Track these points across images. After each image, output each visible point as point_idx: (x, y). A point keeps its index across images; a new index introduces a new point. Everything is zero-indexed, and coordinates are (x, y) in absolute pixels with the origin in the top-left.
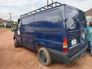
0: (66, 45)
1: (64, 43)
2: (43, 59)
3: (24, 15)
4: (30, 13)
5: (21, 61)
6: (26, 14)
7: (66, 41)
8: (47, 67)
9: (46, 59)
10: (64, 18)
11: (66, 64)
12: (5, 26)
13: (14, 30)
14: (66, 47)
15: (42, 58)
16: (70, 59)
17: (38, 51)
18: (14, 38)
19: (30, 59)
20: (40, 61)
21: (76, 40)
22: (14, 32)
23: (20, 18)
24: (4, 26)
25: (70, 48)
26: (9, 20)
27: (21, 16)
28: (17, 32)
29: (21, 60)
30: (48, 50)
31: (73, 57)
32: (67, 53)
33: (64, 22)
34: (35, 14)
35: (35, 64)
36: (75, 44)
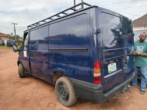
0: (99, 72)
1: (95, 69)
2: (64, 96)
3: (33, 25)
4: (43, 21)
5: (28, 100)
6: (37, 23)
7: (98, 65)
8: (70, 108)
9: (68, 95)
10: (95, 28)
11: (99, 103)
12: (6, 43)
13: (18, 50)
14: (99, 75)
15: (62, 94)
16: (106, 95)
17: (55, 83)
18: (19, 63)
19: (43, 96)
20: (58, 99)
21: (115, 64)
22: (18, 52)
23: (27, 29)
24: (3, 44)
25: (105, 77)
26: (12, 34)
27: (28, 27)
28: (23, 53)
29: (28, 98)
30: (71, 81)
31: (111, 91)
32: (100, 86)
33: (95, 35)
34: (50, 23)
35: (51, 105)
36: (113, 70)
